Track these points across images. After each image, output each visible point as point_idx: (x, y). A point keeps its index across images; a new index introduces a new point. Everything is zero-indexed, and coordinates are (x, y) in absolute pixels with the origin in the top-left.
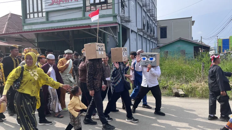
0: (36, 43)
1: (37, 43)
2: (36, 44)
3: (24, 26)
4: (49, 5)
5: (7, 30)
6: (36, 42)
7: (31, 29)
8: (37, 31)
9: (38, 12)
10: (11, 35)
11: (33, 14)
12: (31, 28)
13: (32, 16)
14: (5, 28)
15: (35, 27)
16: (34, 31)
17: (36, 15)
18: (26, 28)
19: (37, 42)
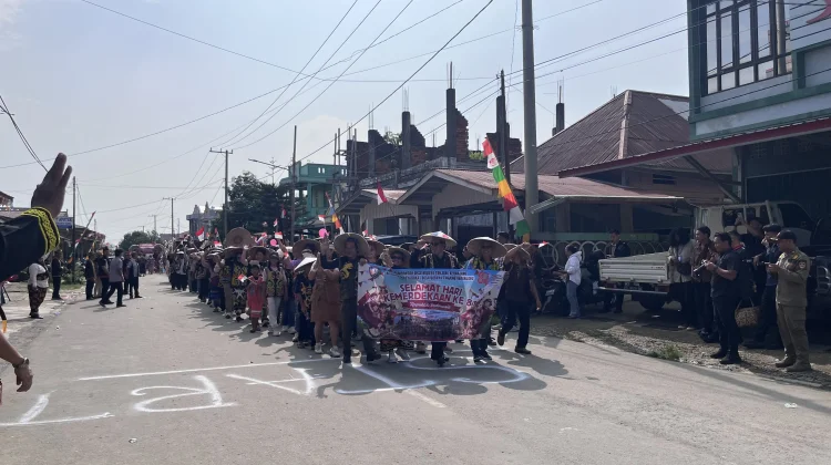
0: (738, 183)
1: (742, 184)
2: (740, 188)
3: (695, 123)
4: (810, 23)
5: (629, 149)
6: (740, 180)
7: (727, 132)
8: (745, 137)
9: (756, 61)
10: (648, 163)
11: (733, 74)
12: (722, 128)
13: (728, 81)
14: (622, 138)
15: (738, 123)
16: (734, 139)
17: (747, 76)
18: (703, 129)
19: (743, 179)
